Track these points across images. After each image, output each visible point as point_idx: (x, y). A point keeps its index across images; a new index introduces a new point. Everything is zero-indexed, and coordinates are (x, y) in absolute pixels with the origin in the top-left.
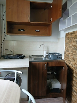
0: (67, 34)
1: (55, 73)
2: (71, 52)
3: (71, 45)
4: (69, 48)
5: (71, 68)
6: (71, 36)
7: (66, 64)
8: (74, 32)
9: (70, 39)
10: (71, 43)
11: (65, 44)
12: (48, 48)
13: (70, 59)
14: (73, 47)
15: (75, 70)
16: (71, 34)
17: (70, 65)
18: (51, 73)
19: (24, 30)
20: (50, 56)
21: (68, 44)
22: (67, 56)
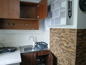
0: (51, 29)
1: (43, 60)
2: (55, 44)
3: (54, 38)
4: (53, 40)
5: (55, 56)
6: (54, 31)
7: (51, 52)
8: (56, 29)
9: (53, 33)
10: (55, 37)
11: (49, 36)
12: (36, 39)
13: (54, 49)
14: (56, 40)
15: (58, 58)
16: (54, 30)
17: (55, 54)
18: (39, 60)
19: (14, 24)
20: (39, 46)
21: (52, 37)
22: (51, 46)
